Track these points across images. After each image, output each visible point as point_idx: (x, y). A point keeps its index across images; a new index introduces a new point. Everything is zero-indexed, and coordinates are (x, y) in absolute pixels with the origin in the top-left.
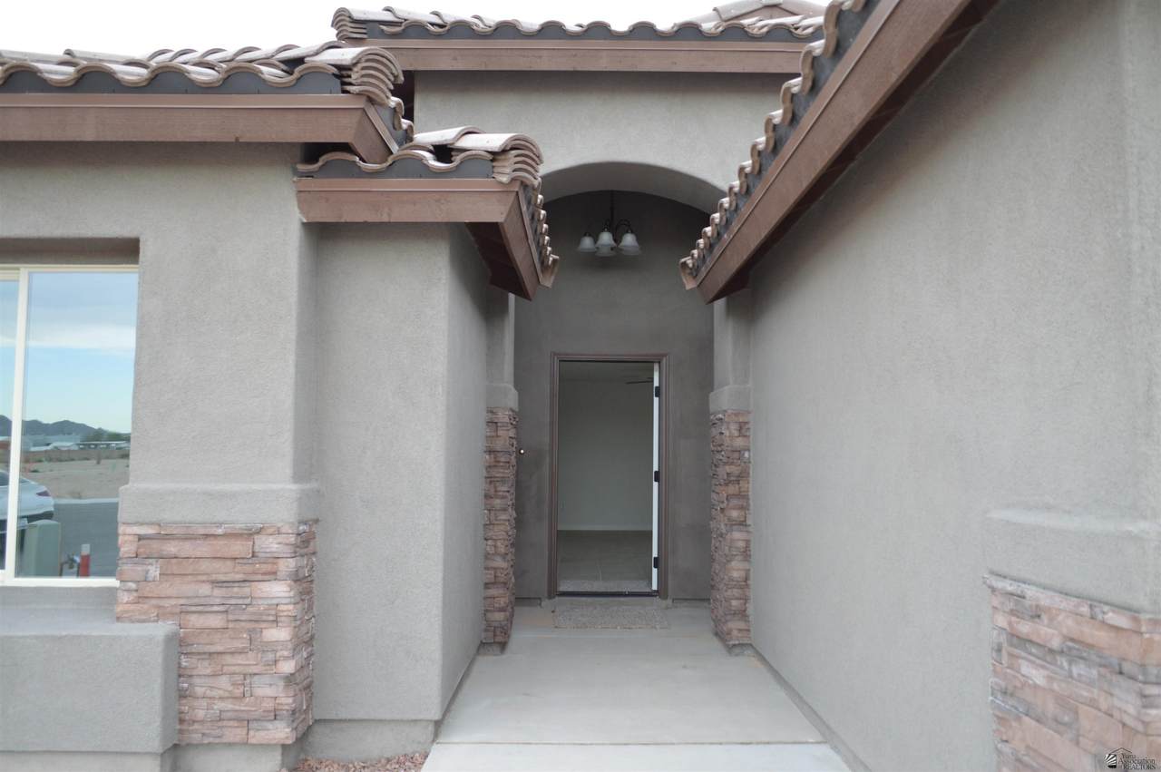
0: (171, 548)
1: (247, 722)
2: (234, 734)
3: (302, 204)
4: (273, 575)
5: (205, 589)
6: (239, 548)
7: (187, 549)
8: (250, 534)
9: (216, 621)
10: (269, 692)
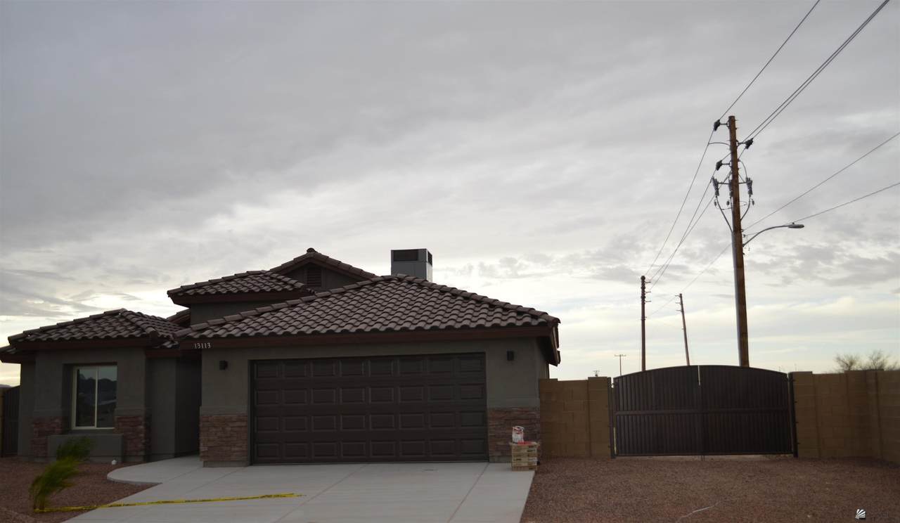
0: (123, 420)
1: (137, 451)
2: (135, 453)
3: (146, 355)
5: (129, 427)
6: (135, 420)
7: (126, 420)
8: (138, 417)
9: (131, 433)
10: (141, 446)
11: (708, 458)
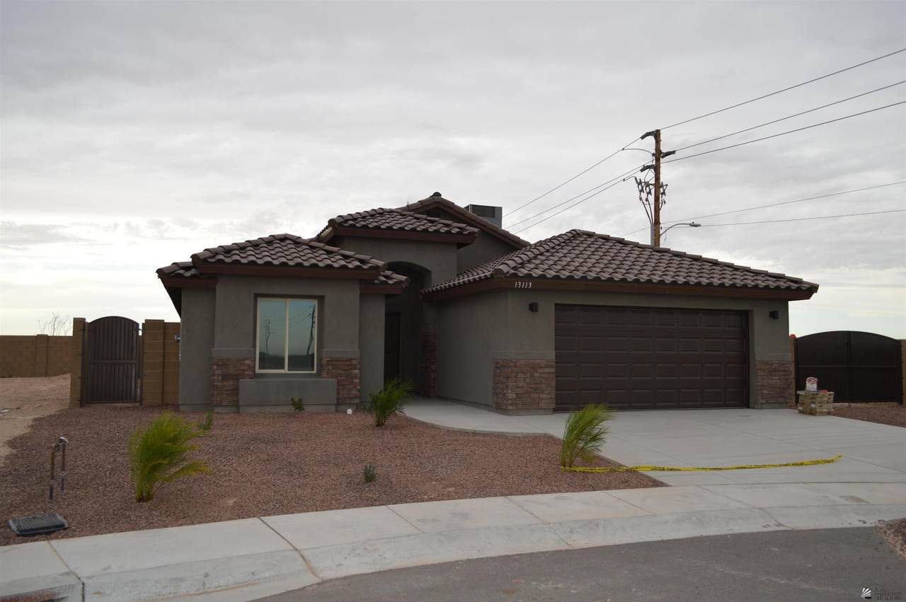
0: (334, 363)
1: (350, 399)
2: (348, 401)
3: (360, 290)
4: (355, 369)
5: (341, 372)
6: (348, 363)
7: (338, 363)
8: (351, 360)
9: (344, 378)
10: (355, 393)
11: (853, 405)
